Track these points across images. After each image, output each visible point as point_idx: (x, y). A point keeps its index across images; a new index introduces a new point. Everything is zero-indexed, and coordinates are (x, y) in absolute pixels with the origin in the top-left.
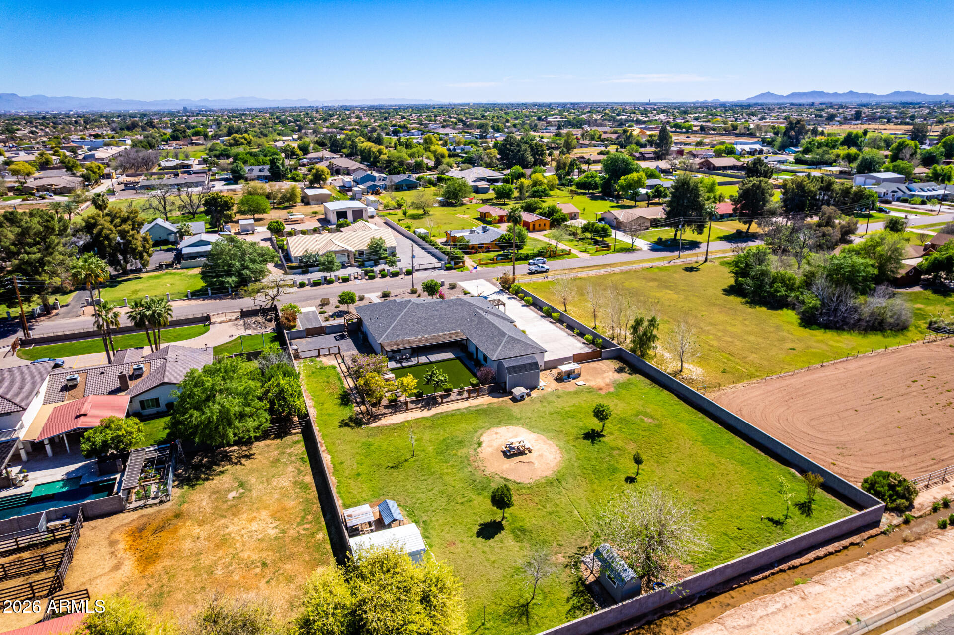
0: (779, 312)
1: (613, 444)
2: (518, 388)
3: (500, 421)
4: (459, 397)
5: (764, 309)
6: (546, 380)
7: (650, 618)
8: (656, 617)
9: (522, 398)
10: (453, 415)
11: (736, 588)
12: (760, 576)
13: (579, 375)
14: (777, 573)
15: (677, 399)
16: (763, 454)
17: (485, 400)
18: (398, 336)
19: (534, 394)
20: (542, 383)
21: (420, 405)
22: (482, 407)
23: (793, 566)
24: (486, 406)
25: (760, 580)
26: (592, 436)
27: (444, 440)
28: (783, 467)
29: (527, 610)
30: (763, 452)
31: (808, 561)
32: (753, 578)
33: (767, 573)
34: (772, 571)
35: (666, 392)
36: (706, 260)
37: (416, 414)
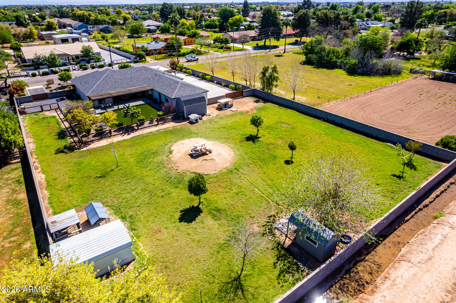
0: (334, 70)
1: (268, 142)
2: (193, 115)
3: (184, 136)
4: (151, 125)
5: (325, 70)
6: (211, 110)
8: (351, 265)
9: (197, 121)
10: (147, 136)
12: (410, 216)
13: (232, 105)
14: (418, 211)
15: (298, 113)
16: (365, 137)
17: (170, 125)
18: (101, 91)
19: (204, 118)
20: (208, 112)
21: (121, 132)
22: (168, 129)
23: (426, 205)
24: (171, 128)
25: (410, 219)
26: (252, 138)
27: (142, 153)
28: (382, 143)
29: (240, 283)
30: (365, 136)
32: (406, 219)
33: (413, 213)
34: (415, 211)
35: (290, 110)
36: (285, 52)
37: (118, 138)
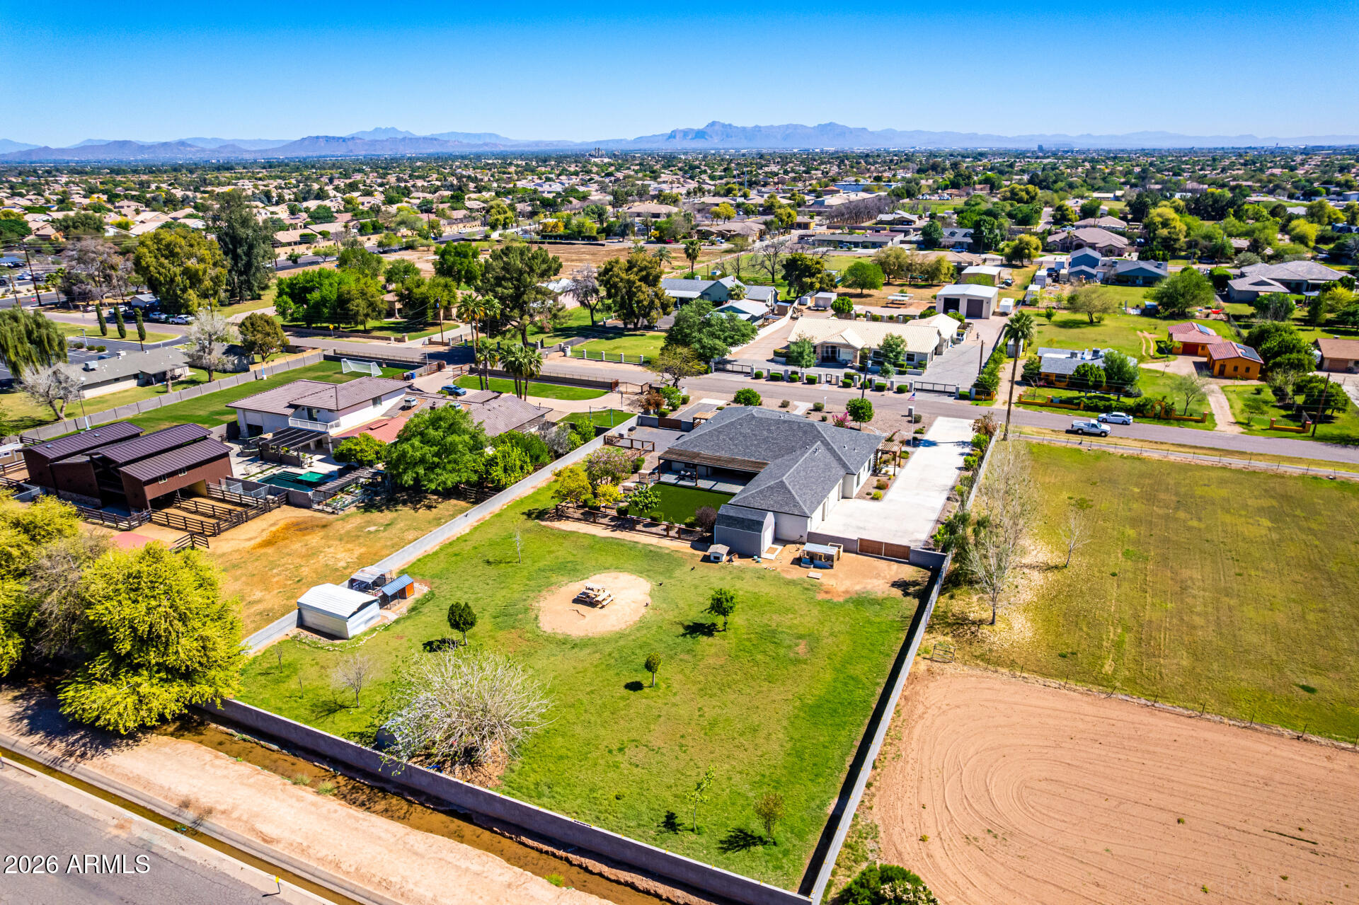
1: (701, 648)
2: (720, 546)
4: (662, 532)
7: (387, 787)
9: (717, 559)
10: (622, 545)
11: (496, 832)
12: (535, 844)
13: (831, 566)
14: (561, 858)
15: (898, 648)
20: (765, 555)
21: (612, 523)
22: (665, 551)
23: (587, 867)
25: (532, 848)
27: (569, 562)
29: (337, 710)
31: (613, 878)
32: (523, 839)
33: (546, 848)
34: (555, 851)
35: (902, 634)
37: (594, 529)
